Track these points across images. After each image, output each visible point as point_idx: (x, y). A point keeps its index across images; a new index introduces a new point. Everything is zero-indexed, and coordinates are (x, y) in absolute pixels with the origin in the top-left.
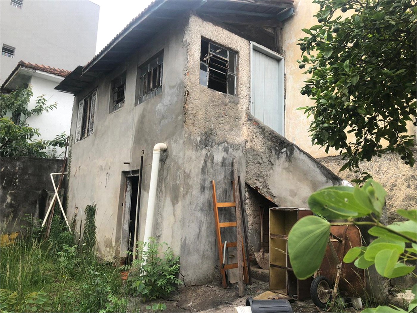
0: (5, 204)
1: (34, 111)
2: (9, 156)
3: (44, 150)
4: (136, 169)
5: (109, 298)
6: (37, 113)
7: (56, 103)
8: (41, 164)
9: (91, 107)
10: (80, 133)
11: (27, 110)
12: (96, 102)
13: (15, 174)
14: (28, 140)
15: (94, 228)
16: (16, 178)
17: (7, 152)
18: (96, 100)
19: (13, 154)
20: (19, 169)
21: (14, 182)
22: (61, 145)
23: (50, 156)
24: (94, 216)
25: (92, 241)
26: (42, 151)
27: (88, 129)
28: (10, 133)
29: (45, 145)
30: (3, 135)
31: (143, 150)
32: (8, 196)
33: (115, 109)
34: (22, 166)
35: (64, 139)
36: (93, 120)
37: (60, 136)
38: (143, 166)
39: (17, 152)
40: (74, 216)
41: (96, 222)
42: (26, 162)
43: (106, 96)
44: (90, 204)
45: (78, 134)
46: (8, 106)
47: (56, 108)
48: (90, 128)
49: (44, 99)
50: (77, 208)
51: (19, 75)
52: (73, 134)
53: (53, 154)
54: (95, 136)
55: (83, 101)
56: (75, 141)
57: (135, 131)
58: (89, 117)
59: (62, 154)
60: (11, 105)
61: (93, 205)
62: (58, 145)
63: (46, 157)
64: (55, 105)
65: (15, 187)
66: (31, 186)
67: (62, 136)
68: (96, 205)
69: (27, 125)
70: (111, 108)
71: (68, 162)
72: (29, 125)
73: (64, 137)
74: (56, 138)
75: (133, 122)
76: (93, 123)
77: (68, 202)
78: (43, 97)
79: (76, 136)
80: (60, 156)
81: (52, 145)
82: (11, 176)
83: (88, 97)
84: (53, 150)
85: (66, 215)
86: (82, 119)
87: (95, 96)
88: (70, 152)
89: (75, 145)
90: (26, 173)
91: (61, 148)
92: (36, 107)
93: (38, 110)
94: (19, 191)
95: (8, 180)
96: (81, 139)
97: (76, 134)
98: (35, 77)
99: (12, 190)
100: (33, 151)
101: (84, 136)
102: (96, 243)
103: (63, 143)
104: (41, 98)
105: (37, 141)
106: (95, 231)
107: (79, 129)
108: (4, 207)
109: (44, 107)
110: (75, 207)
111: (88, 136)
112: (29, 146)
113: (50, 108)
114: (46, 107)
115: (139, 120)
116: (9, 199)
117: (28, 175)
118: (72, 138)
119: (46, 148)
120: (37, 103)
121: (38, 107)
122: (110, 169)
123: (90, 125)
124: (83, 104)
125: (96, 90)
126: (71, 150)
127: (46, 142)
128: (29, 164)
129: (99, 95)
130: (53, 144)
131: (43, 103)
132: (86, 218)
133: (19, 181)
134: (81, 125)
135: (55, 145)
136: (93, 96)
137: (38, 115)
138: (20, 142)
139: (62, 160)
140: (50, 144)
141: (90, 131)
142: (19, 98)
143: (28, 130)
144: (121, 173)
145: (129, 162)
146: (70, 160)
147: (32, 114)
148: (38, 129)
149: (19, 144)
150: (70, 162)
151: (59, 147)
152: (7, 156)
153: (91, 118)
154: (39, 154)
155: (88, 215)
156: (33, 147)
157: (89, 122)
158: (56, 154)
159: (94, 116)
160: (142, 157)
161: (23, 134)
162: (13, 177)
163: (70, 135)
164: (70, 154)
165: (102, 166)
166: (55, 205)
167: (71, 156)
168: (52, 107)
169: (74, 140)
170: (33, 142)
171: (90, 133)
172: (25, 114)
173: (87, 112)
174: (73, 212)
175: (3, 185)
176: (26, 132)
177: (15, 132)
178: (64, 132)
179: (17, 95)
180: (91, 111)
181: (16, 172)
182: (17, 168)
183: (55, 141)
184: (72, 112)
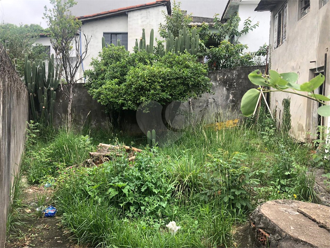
0: (229, 100)
1: (243, 32)
2: (230, 67)
3: (251, 60)
4: (321, 66)
5: (293, 165)
6: (245, 33)
7: (258, 22)
8: (250, 70)
9: (284, 18)
10: (276, 42)
11: (238, 32)
12: (287, 13)
13: (233, 79)
14: (240, 54)
15: (290, 116)
16: (235, 82)
17: (228, 64)
18: (287, 12)
19: (231, 65)
20: (235, 76)
21: (233, 85)
22: (264, 54)
23: (256, 64)
24: (289, 107)
25: (288, 126)
26: (250, 61)
27: (282, 38)
28: (229, 51)
29: (252, 56)
30: (224, 53)
31: (327, 48)
32: (230, 94)
33: (303, 15)
34: (237, 74)
35: (266, 49)
36: (285, 29)
37: (262, 47)
38: (327, 62)
39: (234, 64)
40: (275, 107)
41: (290, 111)
42: (239, 70)
43: (295, 6)
44: (286, 98)
45: (275, 43)
46: (226, 31)
47: (258, 26)
48: (284, 37)
49: (249, 20)
50: (277, 101)
51: (231, 7)
52: (271, 43)
53: (258, 62)
54: (288, 42)
55: (277, 15)
56: (273, 50)
57: (320, 32)
58: (283, 28)
59: (265, 61)
60: (227, 31)
61: (288, 98)
62: (262, 54)
63: (253, 65)
64: (257, 24)
65: (234, 89)
66: (244, 87)
67: (264, 46)
68: (290, 98)
69: (239, 43)
70: (299, 15)
71: (269, 67)
72: (240, 43)
73: (265, 47)
74: (260, 49)
75: (318, 23)
76: (286, 31)
77: (271, 97)
78: (249, 19)
79: (274, 45)
80: (263, 62)
81: (257, 56)
82: (231, 81)
83: (282, 9)
84: (258, 59)
85: (269, 107)
86: (277, 30)
87: (286, 8)
88: (270, 58)
89: (273, 52)
90: (240, 78)
91: (264, 56)
92: (244, 28)
93: (246, 31)
94: (237, 91)
95: (229, 84)
96: (277, 47)
97: (274, 43)
98: (242, 4)
99: (232, 91)
100: (244, 62)
101: (280, 44)
102: (291, 127)
103: (265, 52)
104: (247, 21)
105: (246, 54)
106: (290, 118)
107: (276, 39)
108: (229, 102)
109: (249, 27)
110: (276, 101)
111: (282, 43)
112: (241, 58)
113: (254, 27)
114: (251, 27)
115: (323, 21)
116: (231, 97)
117: (242, 79)
118: (271, 47)
119: (252, 59)
120: (245, 25)
121: (245, 28)
122: (300, 68)
123: (283, 34)
124: (277, 17)
125: (287, 2)
126: (271, 57)
127: (252, 53)
128: (241, 71)
129: (289, 7)
130: (258, 54)
131: (249, 24)
132: (283, 109)
133: (236, 84)
134: (276, 35)
135: (259, 54)
136: (285, 8)
137: (246, 34)
138: (235, 56)
139: (265, 66)
140: (256, 55)
141: (284, 39)
142: (232, 24)
143: (239, 46)
144: (309, 71)
145: (315, 61)
146: (270, 65)
147: (242, 34)
148: (246, 45)
149: (234, 58)
150: (271, 66)
151: (262, 55)
152: (228, 67)
153: (284, 27)
154: (248, 63)
155: (285, 106)
156: (244, 58)
157: (283, 31)
158: (260, 61)
159: (286, 26)
160: (326, 55)
161: (236, 50)
162: (232, 82)
163: (269, 45)
164: (270, 60)
165: (293, 67)
166: (261, 100)
167: (271, 62)
168: (256, 26)
169: (272, 48)
170: (244, 55)
171: (284, 41)
172: (237, 36)
173: (281, 23)
174: (275, 105)
175: (227, 87)
176: (238, 47)
177: (231, 50)
178: (265, 43)
179: (231, 23)
180: (284, 22)
181: (234, 78)
182: (234, 75)
183: (259, 52)
184: (270, 26)
